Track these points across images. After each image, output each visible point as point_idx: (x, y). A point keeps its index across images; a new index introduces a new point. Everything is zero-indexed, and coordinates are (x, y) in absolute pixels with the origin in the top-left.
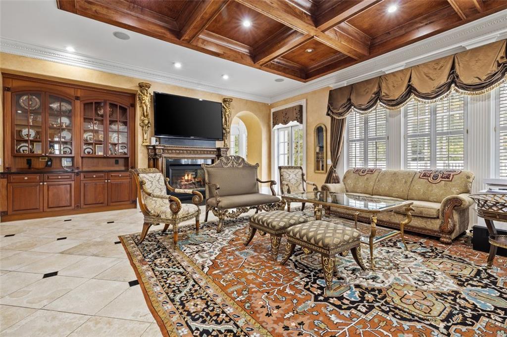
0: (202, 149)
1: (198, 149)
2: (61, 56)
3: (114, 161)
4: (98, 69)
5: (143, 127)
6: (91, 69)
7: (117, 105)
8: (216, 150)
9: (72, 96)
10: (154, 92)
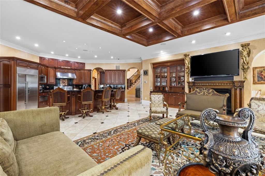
5: (187, 74)
7: (181, 65)
10: (191, 57)
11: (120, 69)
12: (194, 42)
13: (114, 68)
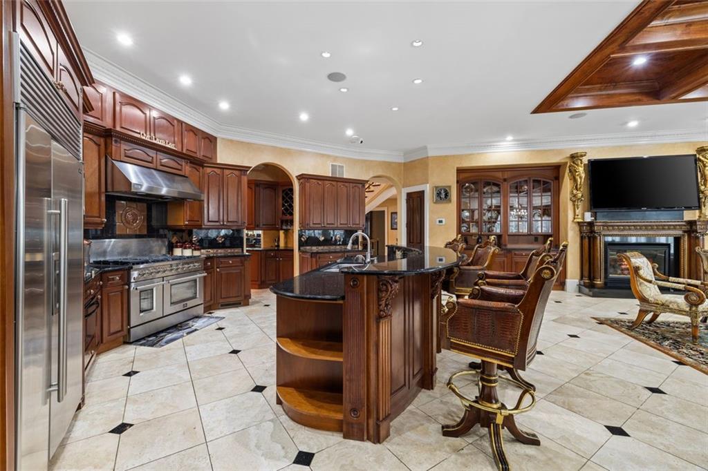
0: (661, 223)
1: (653, 224)
3: (533, 237)
5: (574, 202)
7: (541, 181)
8: (684, 223)
9: (500, 179)
10: (589, 160)
11: (345, 177)
12: (633, 124)
13: (328, 173)
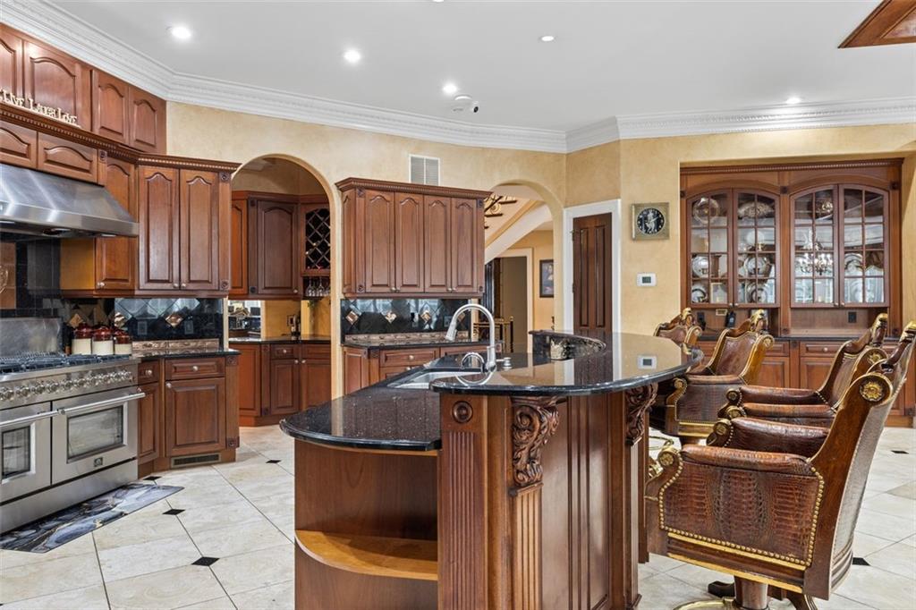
2: (770, 118)
3: (845, 314)
4: (833, 123)
6: (821, 127)
7: (861, 191)
9: (775, 188)
11: (441, 184)
13: (404, 176)
